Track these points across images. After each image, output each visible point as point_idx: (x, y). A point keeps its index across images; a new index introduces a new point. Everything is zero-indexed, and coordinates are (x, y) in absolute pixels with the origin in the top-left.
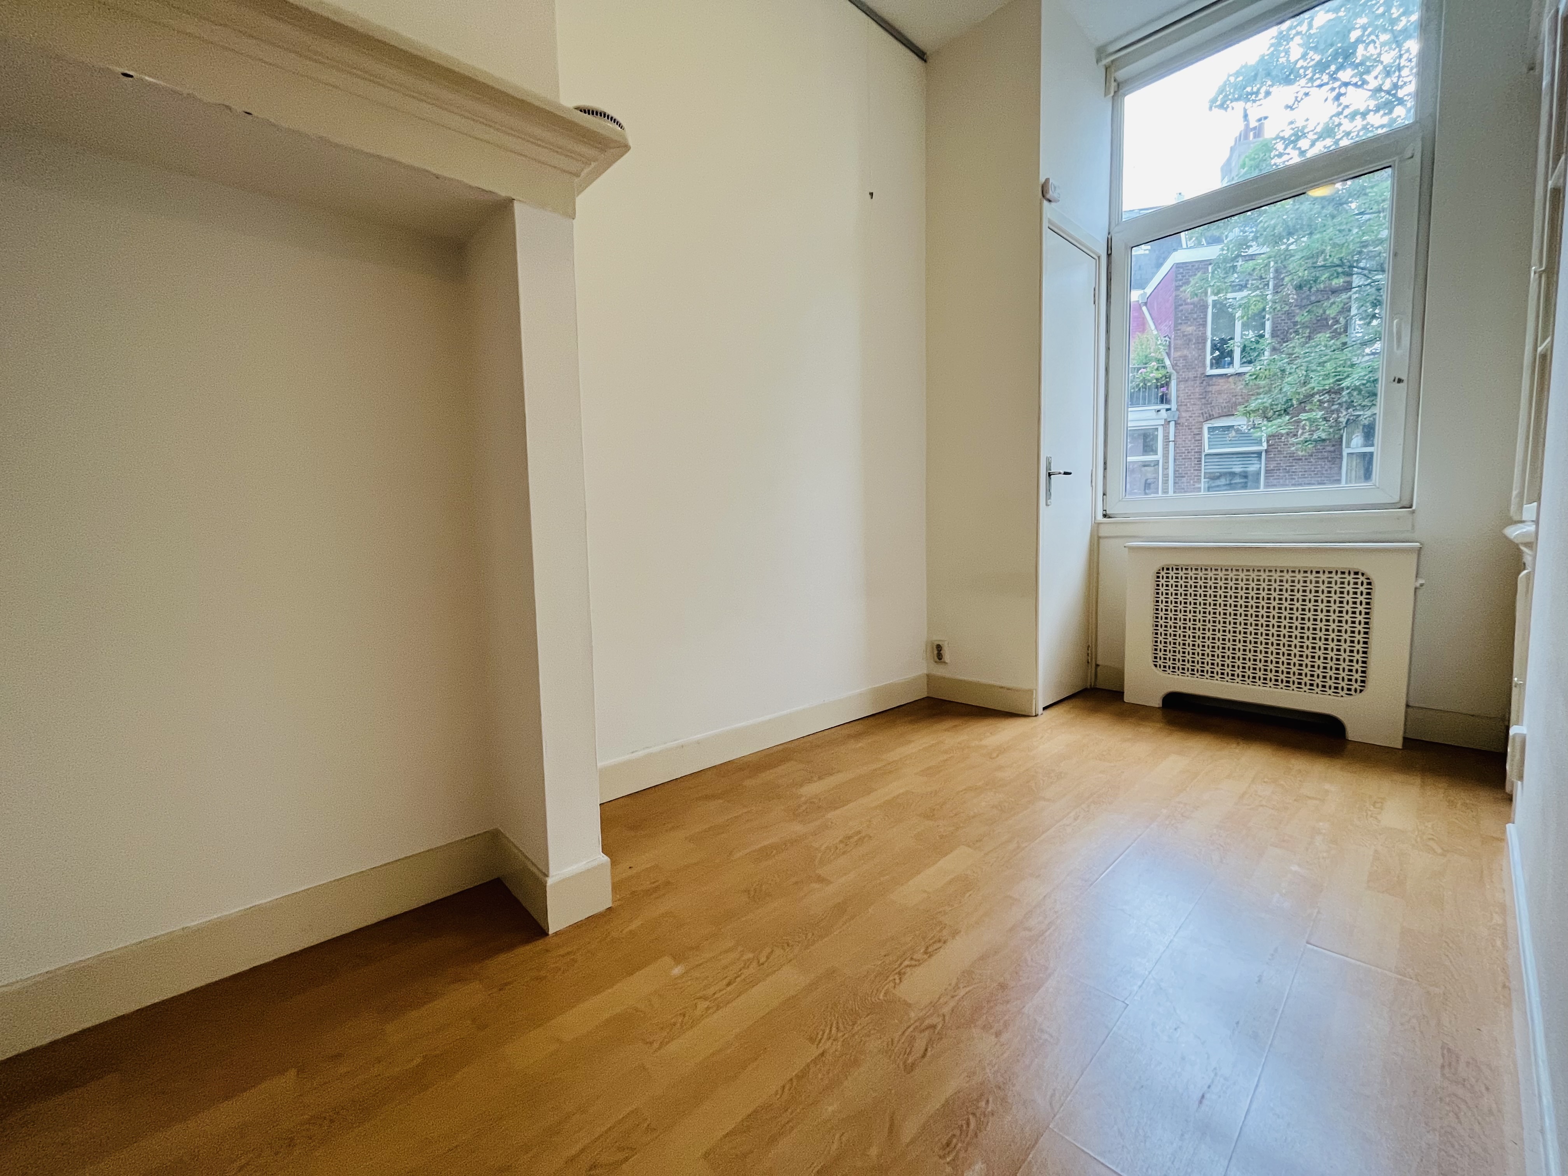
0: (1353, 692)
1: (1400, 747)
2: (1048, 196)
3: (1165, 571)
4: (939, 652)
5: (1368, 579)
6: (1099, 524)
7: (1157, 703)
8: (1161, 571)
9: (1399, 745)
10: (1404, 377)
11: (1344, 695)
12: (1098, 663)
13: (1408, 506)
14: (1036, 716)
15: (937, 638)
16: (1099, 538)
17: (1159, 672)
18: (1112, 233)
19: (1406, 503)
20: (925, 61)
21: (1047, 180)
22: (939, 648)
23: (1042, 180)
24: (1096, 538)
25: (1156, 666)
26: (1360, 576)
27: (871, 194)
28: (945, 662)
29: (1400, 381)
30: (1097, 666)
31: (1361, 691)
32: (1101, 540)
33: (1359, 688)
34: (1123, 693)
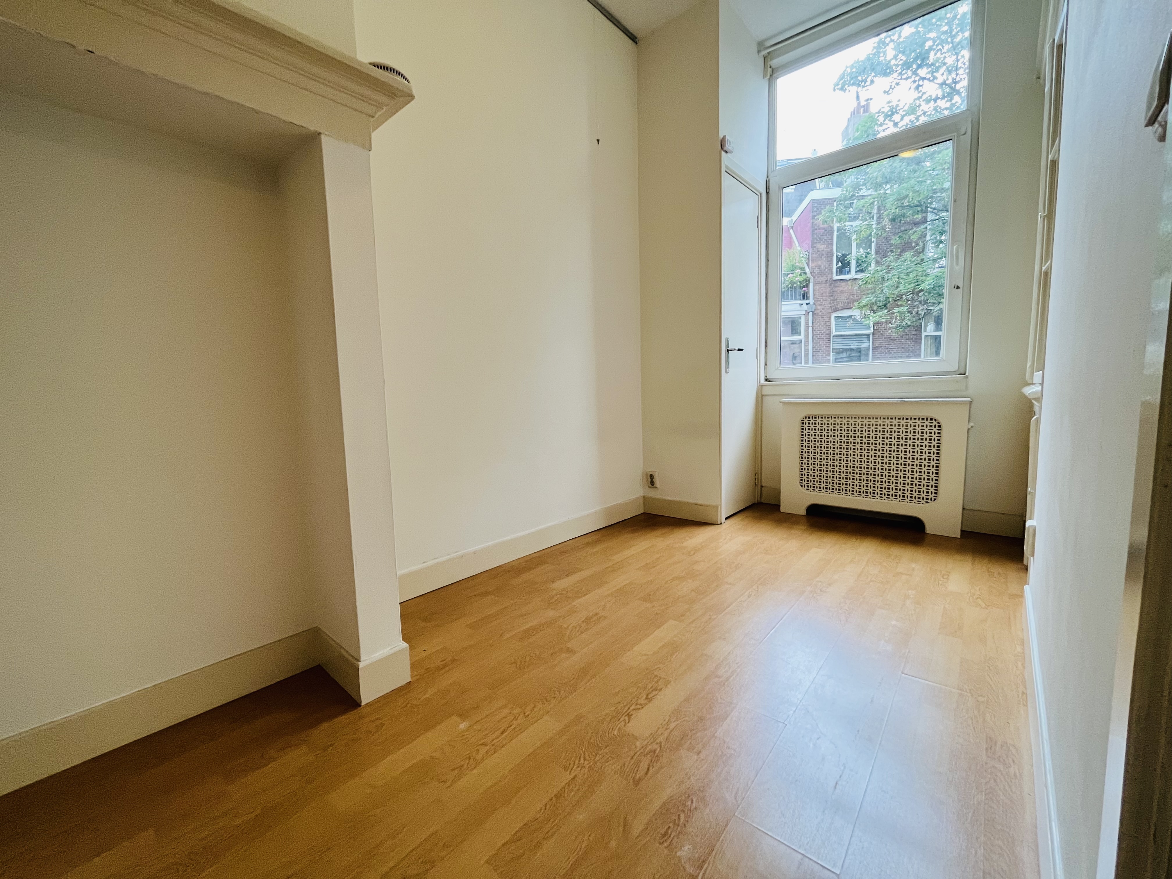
0: (929, 501)
1: (959, 537)
2: (725, 149)
3: (807, 419)
4: (651, 481)
5: (939, 423)
6: (762, 386)
7: (803, 512)
8: (805, 419)
9: (958, 535)
10: (961, 285)
11: (924, 503)
12: (763, 485)
13: (963, 373)
14: (721, 524)
15: (650, 470)
16: (762, 396)
17: (803, 490)
18: (769, 177)
19: (962, 371)
20: (637, 43)
21: (724, 137)
22: (652, 477)
23: (721, 136)
24: (760, 396)
25: (802, 486)
26: (933, 421)
27: (598, 140)
28: (656, 488)
29: (958, 288)
30: (762, 487)
31: (935, 500)
32: (765, 399)
33: (933, 498)
34: (780, 506)
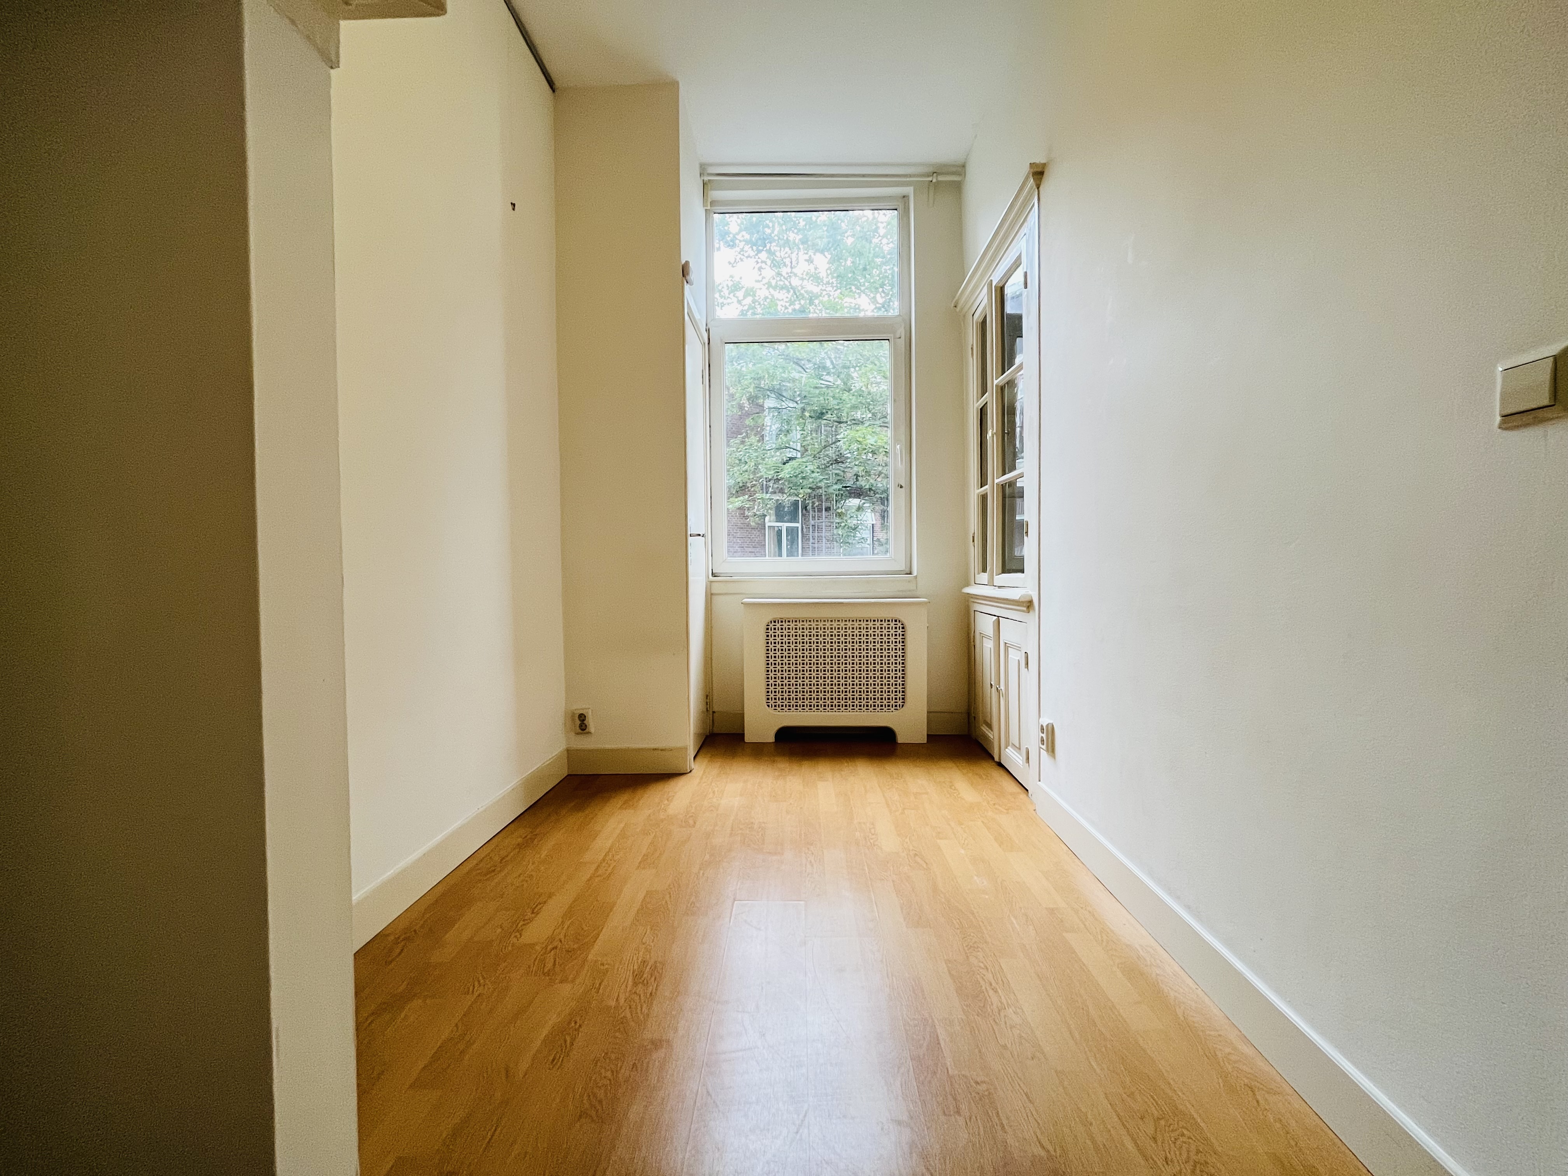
0: (898, 708)
1: (926, 742)
2: (688, 278)
3: (773, 624)
4: (581, 723)
5: (902, 624)
6: (711, 582)
7: (772, 739)
8: (770, 624)
9: (924, 740)
10: (903, 485)
11: (894, 710)
12: (716, 709)
13: (909, 572)
14: (691, 771)
15: (579, 707)
16: (712, 594)
17: (771, 710)
18: (709, 325)
19: (908, 571)
20: (554, 91)
21: (687, 263)
22: (582, 717)
23: (683, 262)
24: (709, 596)
25: (768, 706)
26: (898, 623)
27: (513, 205)
28: (589, 733)
29: (901, 487)
30: (714, 712)
31: (903, 706)
32: (715, 598)
33: (901, 704)
34: (744, 734)
